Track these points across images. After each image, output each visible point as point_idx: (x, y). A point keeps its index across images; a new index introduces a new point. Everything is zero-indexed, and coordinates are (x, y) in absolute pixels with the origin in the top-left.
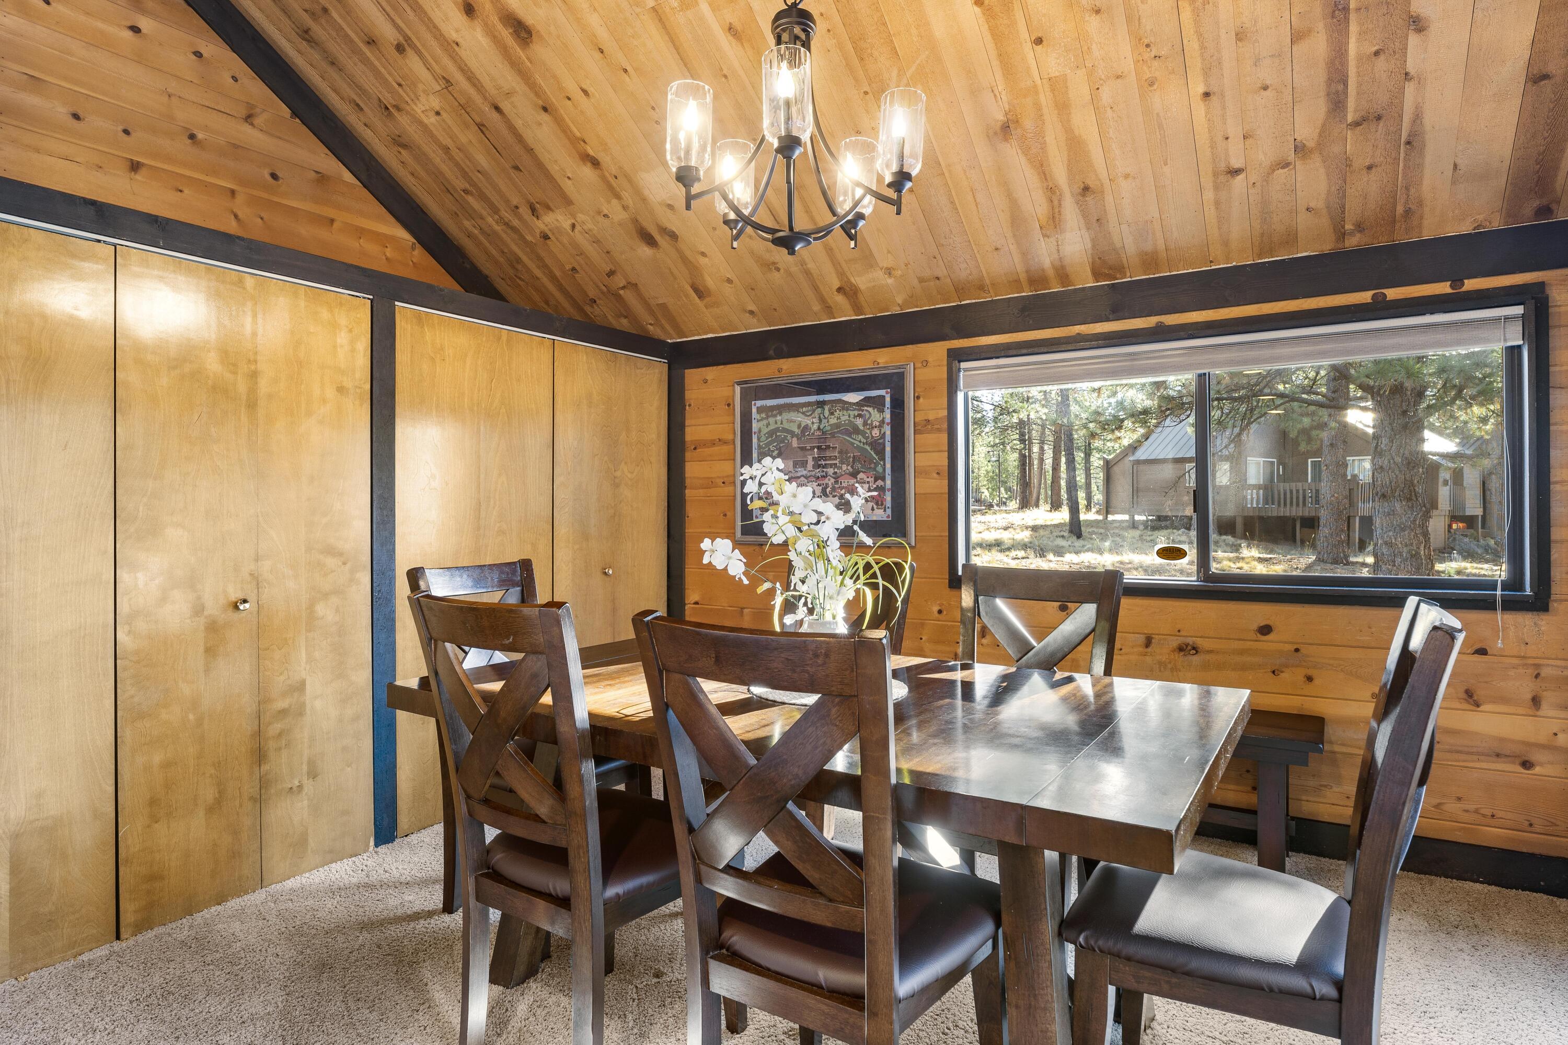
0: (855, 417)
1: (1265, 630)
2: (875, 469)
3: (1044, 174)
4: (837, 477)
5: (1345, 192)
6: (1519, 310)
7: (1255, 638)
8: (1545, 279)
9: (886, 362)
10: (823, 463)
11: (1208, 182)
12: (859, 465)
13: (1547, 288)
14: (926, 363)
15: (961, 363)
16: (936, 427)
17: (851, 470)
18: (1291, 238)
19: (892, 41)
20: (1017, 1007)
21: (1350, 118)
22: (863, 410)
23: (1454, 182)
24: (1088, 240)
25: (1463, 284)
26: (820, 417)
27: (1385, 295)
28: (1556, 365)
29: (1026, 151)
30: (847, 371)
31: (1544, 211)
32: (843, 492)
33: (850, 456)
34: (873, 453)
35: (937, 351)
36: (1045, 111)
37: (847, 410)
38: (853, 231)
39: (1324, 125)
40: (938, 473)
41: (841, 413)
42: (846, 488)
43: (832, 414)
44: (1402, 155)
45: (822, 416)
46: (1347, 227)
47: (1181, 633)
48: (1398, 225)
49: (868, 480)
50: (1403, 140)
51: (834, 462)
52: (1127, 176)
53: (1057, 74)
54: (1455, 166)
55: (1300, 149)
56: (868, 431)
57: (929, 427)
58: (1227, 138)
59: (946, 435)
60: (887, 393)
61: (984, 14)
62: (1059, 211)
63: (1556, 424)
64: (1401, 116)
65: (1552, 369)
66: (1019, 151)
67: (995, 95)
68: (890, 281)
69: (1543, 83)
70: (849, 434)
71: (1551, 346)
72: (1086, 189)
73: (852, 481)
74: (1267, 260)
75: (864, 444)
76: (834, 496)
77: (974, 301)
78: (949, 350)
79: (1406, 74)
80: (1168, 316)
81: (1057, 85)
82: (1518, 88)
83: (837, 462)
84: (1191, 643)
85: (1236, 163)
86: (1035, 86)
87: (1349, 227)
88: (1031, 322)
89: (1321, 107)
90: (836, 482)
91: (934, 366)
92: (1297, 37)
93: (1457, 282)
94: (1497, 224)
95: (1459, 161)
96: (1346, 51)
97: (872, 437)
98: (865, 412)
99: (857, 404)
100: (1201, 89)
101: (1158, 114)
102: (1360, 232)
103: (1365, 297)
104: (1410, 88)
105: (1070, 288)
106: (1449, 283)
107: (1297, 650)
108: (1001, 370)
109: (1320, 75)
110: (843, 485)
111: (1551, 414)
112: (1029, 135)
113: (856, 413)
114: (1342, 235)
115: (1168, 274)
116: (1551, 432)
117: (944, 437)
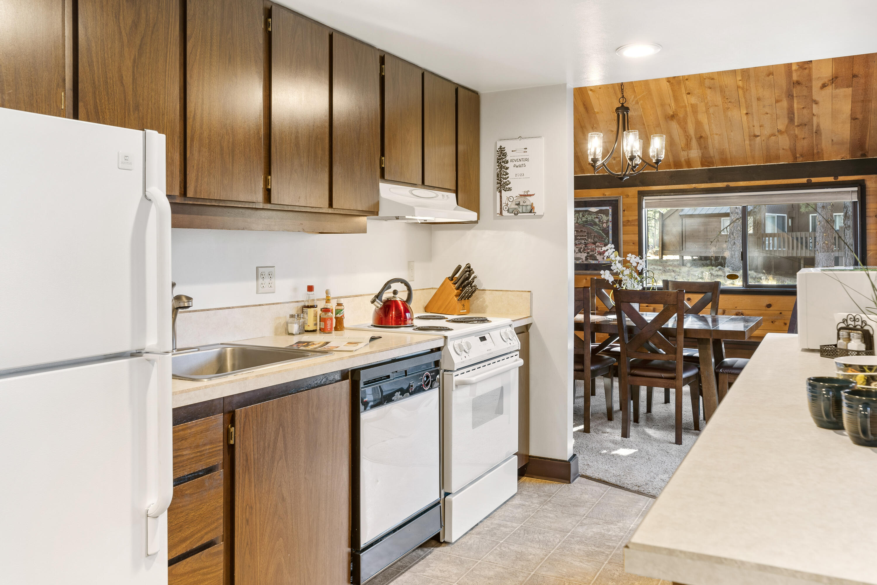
0: (595, 218)
1: (769, 306)
2: (604, 241)
3: (686, 131)
4: (586, 245)
5: (796, 145)
6: (856, 189)
7: (765, 309)
8: (865, 178)
9: (609, 195)
10: (579, 238)
11: (747, 138)
12: (597, 239)
13: (865, 181)
14: (627, 196)
15: (644, 197)
16: (632, 223)
17: (593, 241)
18: (778, 158)
19: (634, 88)
20: (705, 388)
21: (796, 124)
22: (598, 215)
23: (832, 144)
24: (700, 153)
25: (838, 178)
26: (577, 217)
27: (811, 180)
28: (868, 209)
29: (679, 124)
30: (591, 198)
31: (864, 155)
32: (589, 251)
33: (592, 235)
34: (603, 234)
35: (633, 191)
36: (688, 113)
37: (591, 215)
38: (634, 169)
39: (787, 125)
40: (633, 243)
41: (588, 216)
42: (590, 249)
43: (584, 216)
44: (814, 136)
45: (578, 217)
46: (797, 155)
47: (737, 308)
48: (815, 156)
49: (601, 246)
50: (814, 131)
51: (585, 238)
52: (717, 134)
53: (694, 103)
54: (832, 140)
55: (779, 131)
56: (601, 225)
57: (629, 223)
58: (754, 126)
59: (637, 227)
60: (610, 208)
61: (670, 85)
62: (690, 143)
63: (868, 230)
64: (813, 125)
65: (867, 210)
66: (677, 123)
67: (670, 107)
68: (614, 162)
69: (856, 120)
70: (592, 225)
71: (867, 202)
72: (701, 137)
73: (594, 246)
74: (769, 164)
75: (599, 230)
76: (584, 253)
77: (649, 171)
78: (639, 191)
79: (813, 114)
80: (731, 183)
81: (694, 107)
82: (849, 121)
83: (586, 237)
84: (741, 312)
85: (757, 133)
86: (686, 106)
87: (798, 155)
88: (675, 182)
89: (786, 121)
90: (586, 246)
91: (632, 197)
92: (777, 101)
93: (836, 177)
94: (848, 158)
95: (833, 139)
96: (794, 106)
97: (603, 227)
98: (599, 216)
99: (596, 212)
100: (745, 112)
101: (729, 118)
102: (802, 157)
103: (804, 180)
104: (815, 118)
105: (691, 169)
106: (833, 177)
107: (781, 313)
108: (662, 201)
109: (785, 112)
110: (589, 248)
111: (867, 226)
112: (681, 119)
113: (595, 216)
114: (795, 158)
115: (731, 166)
116: (867, 234)
117: (636, 228)
